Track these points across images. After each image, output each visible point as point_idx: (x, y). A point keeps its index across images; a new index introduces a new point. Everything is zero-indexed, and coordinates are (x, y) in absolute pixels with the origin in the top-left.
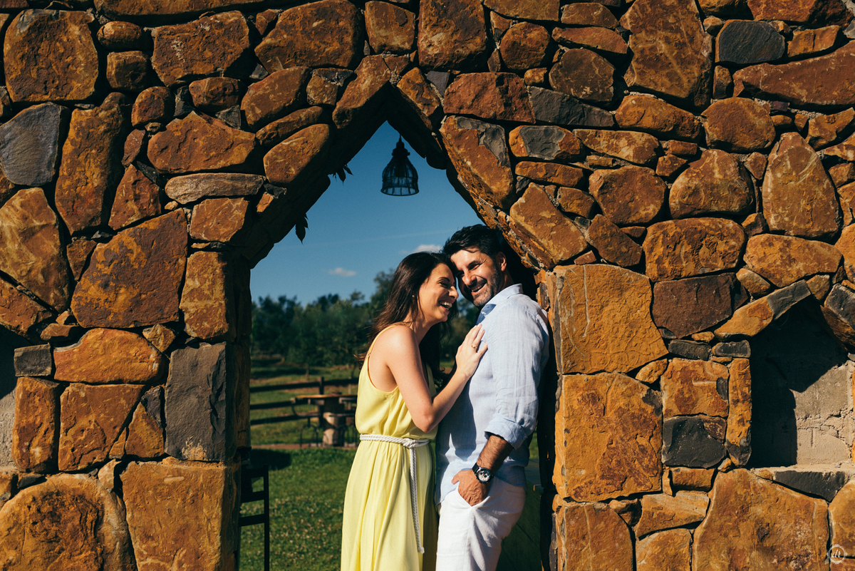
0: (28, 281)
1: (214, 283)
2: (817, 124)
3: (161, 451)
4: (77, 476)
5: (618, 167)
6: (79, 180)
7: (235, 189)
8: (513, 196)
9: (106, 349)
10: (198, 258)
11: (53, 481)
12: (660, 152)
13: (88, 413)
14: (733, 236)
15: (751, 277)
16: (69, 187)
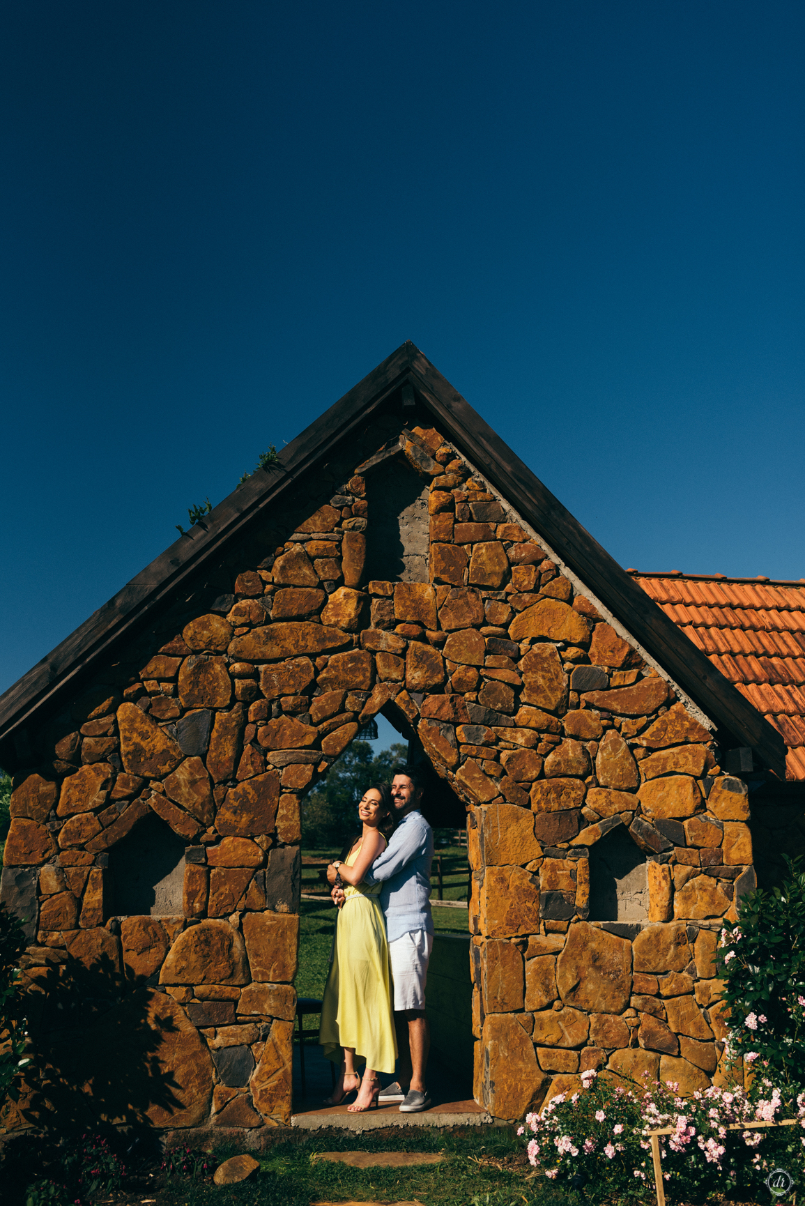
0: (194, 809)
1: (294, 812)
2: (626, 725)
3: (264, 907)
4: (218, 920)
5: (516, 749)
6: (221, 753)
7: (307, 759)
8: (458, 764)
9: (235, 848)
10: (286, 797)
11: (205, 922)
12: (540, 740)
13: (225, 884)
14: (579, 789)
15: (589, 812)
16: (215, 756)
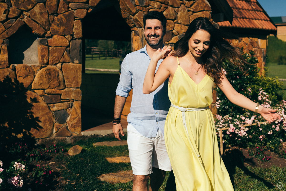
0: (42, 24)
1: (80, 27)
2: (187, 3)
3: (69, 61)
4: (53, 66)
5: (154, 9)
6: (51, 2)
7: (84, 7)
8: (136, 13)
9: (59, 39)
10: (77, 21)
11: (48, 67)
12: (161, 6)
13: (55, 53)
14: (173, 24)
15: (175, 32)
16: (49, 4)
